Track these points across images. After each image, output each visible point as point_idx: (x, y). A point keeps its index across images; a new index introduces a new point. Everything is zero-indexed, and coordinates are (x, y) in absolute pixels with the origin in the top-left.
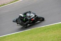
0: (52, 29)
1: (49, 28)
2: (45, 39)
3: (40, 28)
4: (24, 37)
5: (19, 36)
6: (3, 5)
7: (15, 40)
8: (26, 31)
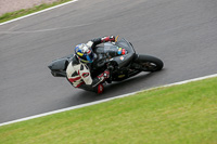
0: (212, 92)
1: (203, 90)
2: (187, 128)
3: (171, 89)
4: (112, 120)
5: (98, 118)
6: (38, 9)
7: (81, 129)
8: (122, 99)
